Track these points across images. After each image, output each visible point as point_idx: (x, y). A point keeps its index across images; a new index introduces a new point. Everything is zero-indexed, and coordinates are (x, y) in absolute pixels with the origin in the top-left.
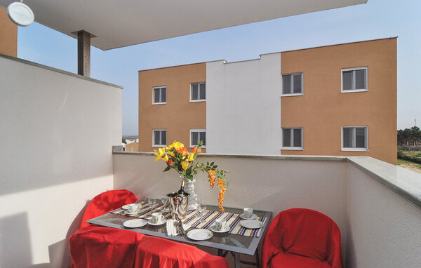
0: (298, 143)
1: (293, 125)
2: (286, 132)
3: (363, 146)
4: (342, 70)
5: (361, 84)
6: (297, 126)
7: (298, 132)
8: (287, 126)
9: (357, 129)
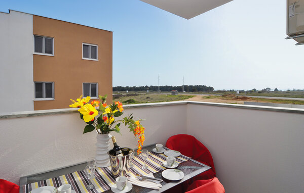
0: (49, 95)
1: (45, 80)
2: (38, 86)
3: (95, 96)
4: (83, 44)
5: (94, 56)
6: (49, 80)
7: (49, 86)
8: (39, 80)
9: (92, 85)
